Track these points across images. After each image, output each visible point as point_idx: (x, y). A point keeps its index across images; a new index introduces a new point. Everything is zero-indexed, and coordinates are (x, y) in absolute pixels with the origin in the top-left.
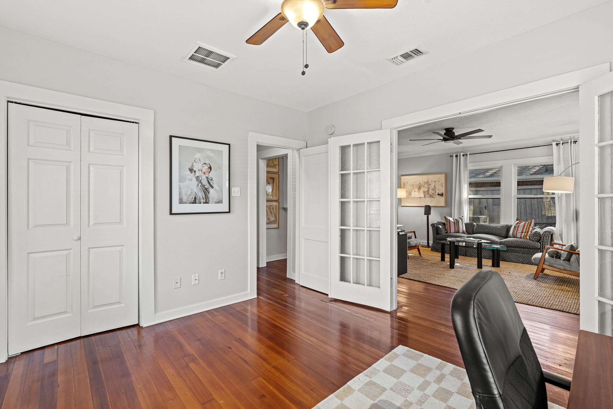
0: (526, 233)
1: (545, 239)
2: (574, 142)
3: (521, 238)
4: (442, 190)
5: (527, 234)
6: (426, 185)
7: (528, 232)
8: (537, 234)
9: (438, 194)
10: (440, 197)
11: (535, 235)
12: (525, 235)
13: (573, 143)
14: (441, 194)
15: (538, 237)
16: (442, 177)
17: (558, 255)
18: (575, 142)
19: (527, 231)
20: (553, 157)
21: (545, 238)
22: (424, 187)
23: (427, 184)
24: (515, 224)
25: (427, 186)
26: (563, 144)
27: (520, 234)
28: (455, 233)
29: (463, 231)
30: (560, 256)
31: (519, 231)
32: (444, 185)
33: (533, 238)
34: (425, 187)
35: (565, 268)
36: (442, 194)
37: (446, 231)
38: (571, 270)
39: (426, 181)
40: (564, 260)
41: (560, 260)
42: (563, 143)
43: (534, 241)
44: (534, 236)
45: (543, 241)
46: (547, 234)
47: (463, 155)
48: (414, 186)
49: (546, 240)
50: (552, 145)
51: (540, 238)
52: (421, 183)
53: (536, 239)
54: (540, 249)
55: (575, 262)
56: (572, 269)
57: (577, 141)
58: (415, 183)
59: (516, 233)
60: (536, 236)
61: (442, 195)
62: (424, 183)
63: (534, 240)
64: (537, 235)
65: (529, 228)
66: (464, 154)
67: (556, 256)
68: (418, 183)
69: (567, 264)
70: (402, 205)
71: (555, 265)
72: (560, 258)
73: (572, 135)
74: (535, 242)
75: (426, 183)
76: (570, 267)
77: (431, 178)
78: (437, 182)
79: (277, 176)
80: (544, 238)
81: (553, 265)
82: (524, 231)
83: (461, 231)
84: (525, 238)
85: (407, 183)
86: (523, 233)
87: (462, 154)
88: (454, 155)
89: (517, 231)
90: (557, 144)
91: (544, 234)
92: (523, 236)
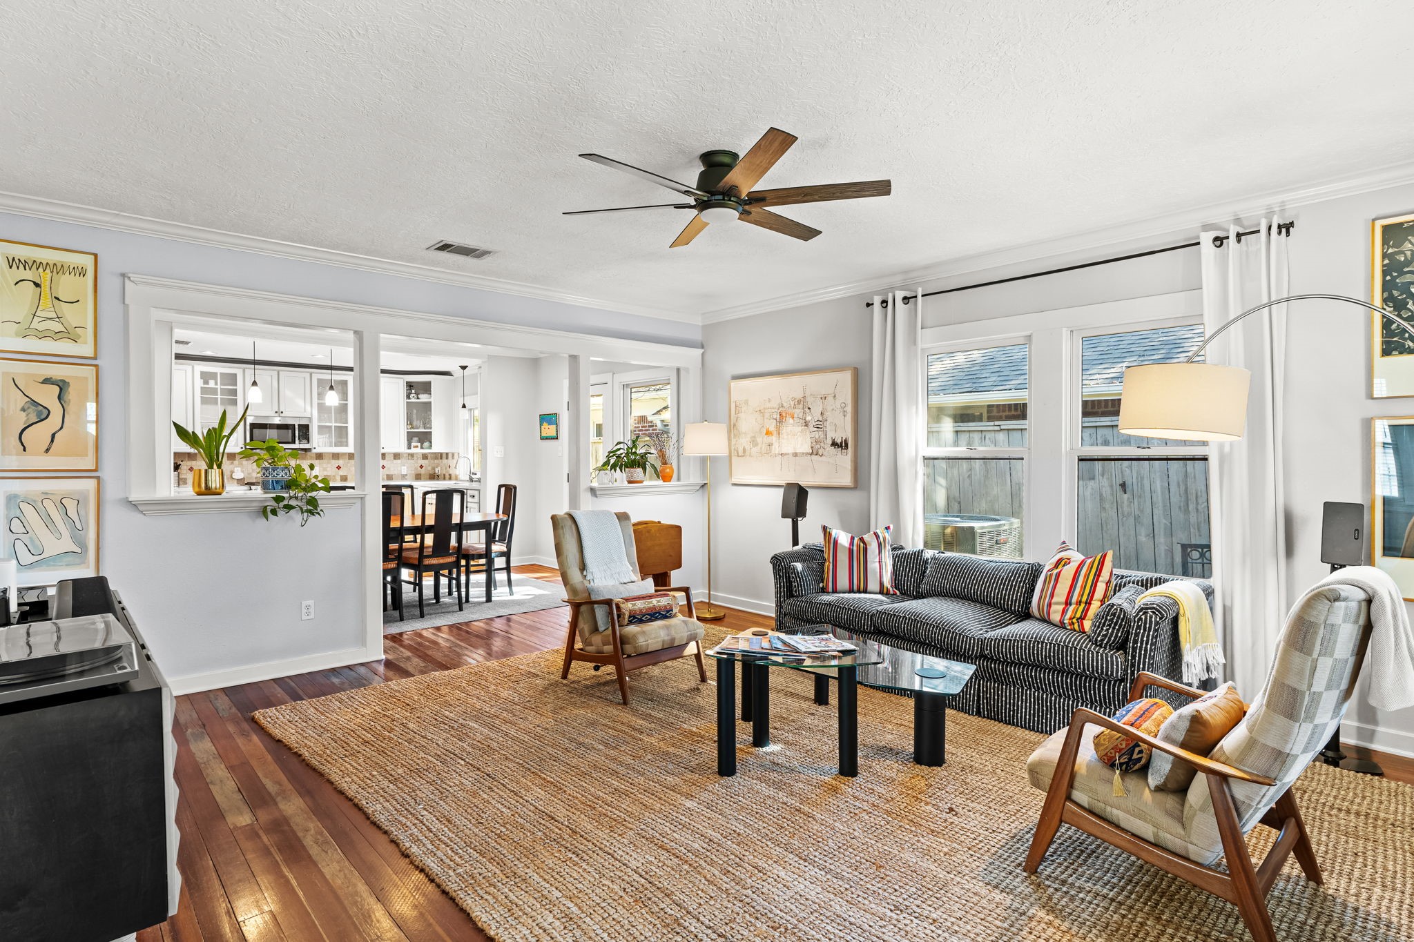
0: (1083, 605)
1: (1142, 640)
2: (1280, 227)
3: (1062, 625)
4: (844, 430)
5: (1086, 612)
6: (797, 411)
7: (1089, 603)
8: (1114, 615)
9: (834, 444)
10: (839, 453)
11: (1106, 619)
12: (1078, 615)
13: (1280, 233)
14: (841, 443)
15: (1118, 630)
16: (846, 378)
17: (1135, 756)
18: (1286, 228)
19: (1084, 599)
20: (1202, 295)
21: (1143, 636)
22: (793, 417)
23: (801, 406)
24: (1051, 564)
25: (801, 416)
26: (1239, 241)
27: (1061, 607)
28: (851, 591)
29: (881, 584)
30: (1143, 761)
31: (1058, 596)
32: (849, 409)
33: (1099, 634)
34: (796, 416)
35: (1162, 834)
36: (845, 441)
37: (821, 585)
38: (1187, 849)
39: (799, 395)
40: (1159, 789)
41: (1141, 783)
42: (1239, 236)
43: (1101, 647)
44: (1104, 625)
45: (1134, 649)
46: (1151, 617)
47: (906, 300)
48: (767, 415)
49: (1147, 644)
50: (1198, 243)
51: (1128, 633)
52: (785, 404)
53: (1110, 639)
54: (1122, 680)
55: (1203, 809)
56: (1190, 846)
57: (1292, 224)
58: (768, 405)
59: (1050, 605)
60: (1110, 625)
61: (841, 445)
62: (792, 404)
63: (1102, 640)
64: (1111, 620)
65: (1094, 586)
66: (908, 294)
67: (1127, 763)
68: (775, 404)
69: (1169, 813)
70: (734, 480)
71: (1115, 811)
72: (1144, 771)
73: (1274, 200)
74: (1105, 648)
75: (799, 402)
76: (1182, 832)
77: (813, 382)
78: (830, 398)
79: (89, 372)
80: (1137, 634)
81: (1109, 809)
82: (1074, 599)
83: (873, 585)
84: (1076, 626)
85: (746, 402)
86: (1071, 604)
87: (900, 295)
88: (877, 300)
89: (1052, 596)
90: (1219, 241)
91: (1140, 619)
92: (1070, 619)
